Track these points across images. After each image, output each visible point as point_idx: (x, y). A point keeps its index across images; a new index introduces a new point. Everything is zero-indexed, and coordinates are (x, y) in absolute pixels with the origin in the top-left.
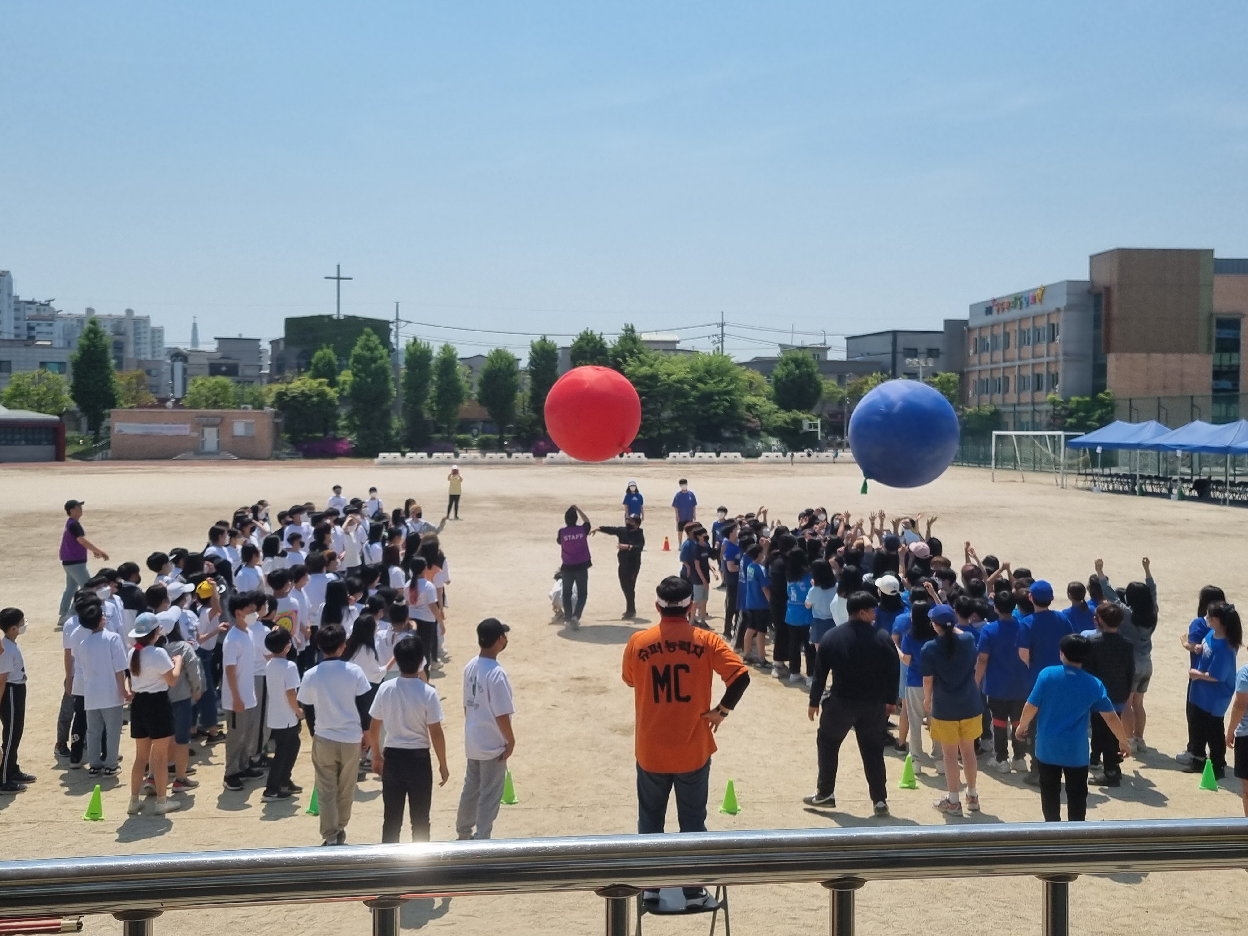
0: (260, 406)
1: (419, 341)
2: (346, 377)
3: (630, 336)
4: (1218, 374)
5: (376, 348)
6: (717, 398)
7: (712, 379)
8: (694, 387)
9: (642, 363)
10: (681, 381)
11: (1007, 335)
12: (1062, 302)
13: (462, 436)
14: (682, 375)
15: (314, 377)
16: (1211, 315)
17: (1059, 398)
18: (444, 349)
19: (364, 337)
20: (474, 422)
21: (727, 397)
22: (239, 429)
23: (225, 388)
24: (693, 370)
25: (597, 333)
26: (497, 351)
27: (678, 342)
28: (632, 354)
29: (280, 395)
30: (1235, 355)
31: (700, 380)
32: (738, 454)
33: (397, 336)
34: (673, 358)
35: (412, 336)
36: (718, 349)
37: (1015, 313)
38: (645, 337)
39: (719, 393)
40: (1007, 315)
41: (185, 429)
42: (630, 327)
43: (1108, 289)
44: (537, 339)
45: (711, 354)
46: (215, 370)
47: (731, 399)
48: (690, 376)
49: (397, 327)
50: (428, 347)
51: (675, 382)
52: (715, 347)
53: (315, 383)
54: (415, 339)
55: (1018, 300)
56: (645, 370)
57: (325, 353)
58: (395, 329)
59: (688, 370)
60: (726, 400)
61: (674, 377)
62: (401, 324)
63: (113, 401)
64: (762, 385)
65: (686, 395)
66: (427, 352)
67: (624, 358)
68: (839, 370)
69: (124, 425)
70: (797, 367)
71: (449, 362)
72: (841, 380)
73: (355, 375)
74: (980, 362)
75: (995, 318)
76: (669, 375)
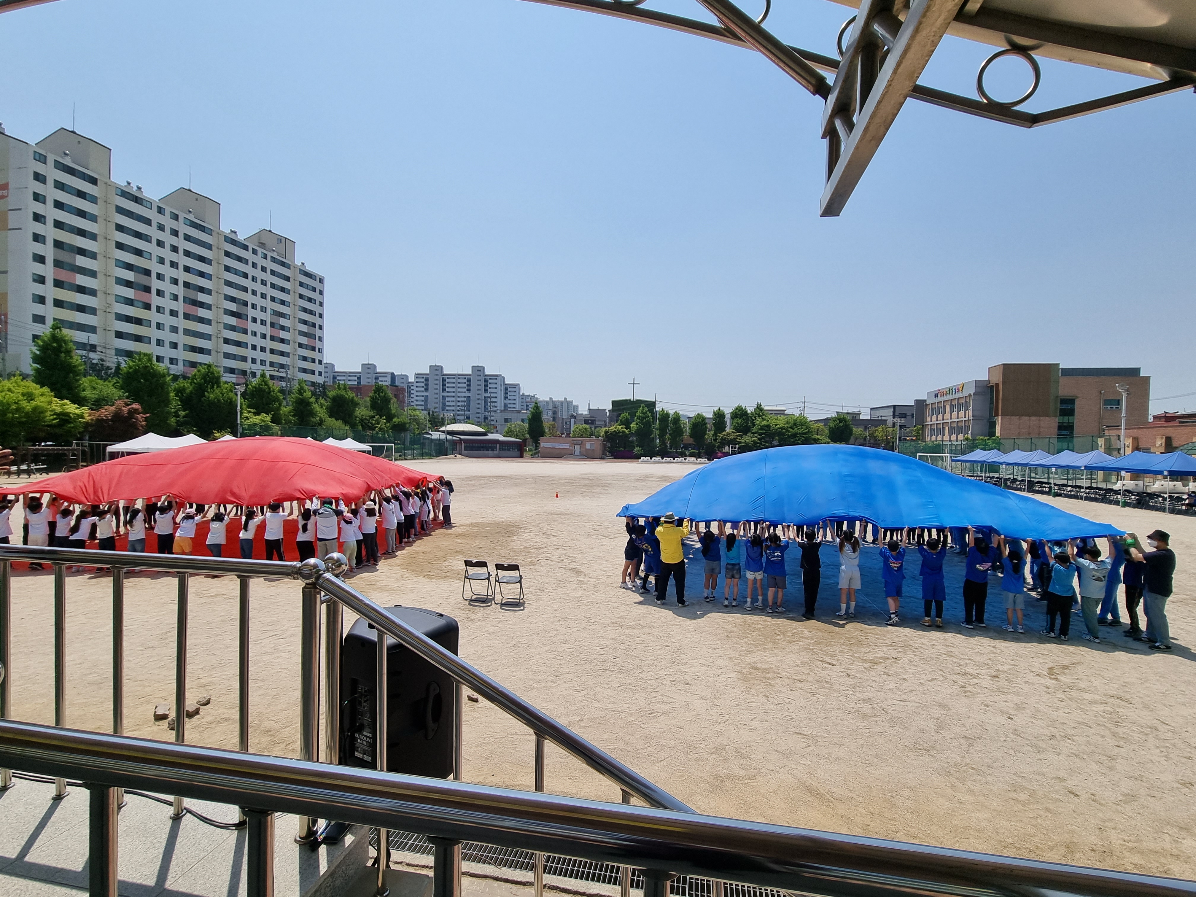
0: (598, 437)
1: (665, 410)
2: (633, 425)
3: (759, 408)
4: (1061, 427)
5: (646, 412)
8: (787, 431)
9: (764, 420)
10: (782, 428)
11: (944, 407)
12: (972, 392)
14: (782, 425)
16: (1057, 397)
17: (970, 437)
19: (641, 408)
20: (688, 445)
22: (588, 446)
23: (585, 429)
24: (787, 423)
25: (743, 407)
26: (699, 414)
27: (783, 410)
28: (759, 416)
29: (606, 432)
30: (1071, 418)
33: (655, 408)
34: (779, 418)
35: (662, 408)
38: (766, 408)
40: (945, 398)
41: (567, 446)
42: (759, 404)
43: (997, 384)
44: (716, 409)
45: (798, 416)
46: (586, 422)
48: (786, 426)
50: (669, 412)
51: (779, 428)
52: (800, 413)
55: (950, 390)
56: (764, 423)
57: (625, 415)
58: (655, 405)
61: (778, 426)
62: (658, 403)
63: (542, 434)
64: (823, 430)
65: (783, 434)
66: (668, 415)
67: (755, 417)
68: (865, 424)
69: (545, 444)
70: (840, 422)
71: (677, 419)
72: (865, 428)
73: (637, 424)
74: (931, 420)
75: (939, 399)
76: (776, 425)
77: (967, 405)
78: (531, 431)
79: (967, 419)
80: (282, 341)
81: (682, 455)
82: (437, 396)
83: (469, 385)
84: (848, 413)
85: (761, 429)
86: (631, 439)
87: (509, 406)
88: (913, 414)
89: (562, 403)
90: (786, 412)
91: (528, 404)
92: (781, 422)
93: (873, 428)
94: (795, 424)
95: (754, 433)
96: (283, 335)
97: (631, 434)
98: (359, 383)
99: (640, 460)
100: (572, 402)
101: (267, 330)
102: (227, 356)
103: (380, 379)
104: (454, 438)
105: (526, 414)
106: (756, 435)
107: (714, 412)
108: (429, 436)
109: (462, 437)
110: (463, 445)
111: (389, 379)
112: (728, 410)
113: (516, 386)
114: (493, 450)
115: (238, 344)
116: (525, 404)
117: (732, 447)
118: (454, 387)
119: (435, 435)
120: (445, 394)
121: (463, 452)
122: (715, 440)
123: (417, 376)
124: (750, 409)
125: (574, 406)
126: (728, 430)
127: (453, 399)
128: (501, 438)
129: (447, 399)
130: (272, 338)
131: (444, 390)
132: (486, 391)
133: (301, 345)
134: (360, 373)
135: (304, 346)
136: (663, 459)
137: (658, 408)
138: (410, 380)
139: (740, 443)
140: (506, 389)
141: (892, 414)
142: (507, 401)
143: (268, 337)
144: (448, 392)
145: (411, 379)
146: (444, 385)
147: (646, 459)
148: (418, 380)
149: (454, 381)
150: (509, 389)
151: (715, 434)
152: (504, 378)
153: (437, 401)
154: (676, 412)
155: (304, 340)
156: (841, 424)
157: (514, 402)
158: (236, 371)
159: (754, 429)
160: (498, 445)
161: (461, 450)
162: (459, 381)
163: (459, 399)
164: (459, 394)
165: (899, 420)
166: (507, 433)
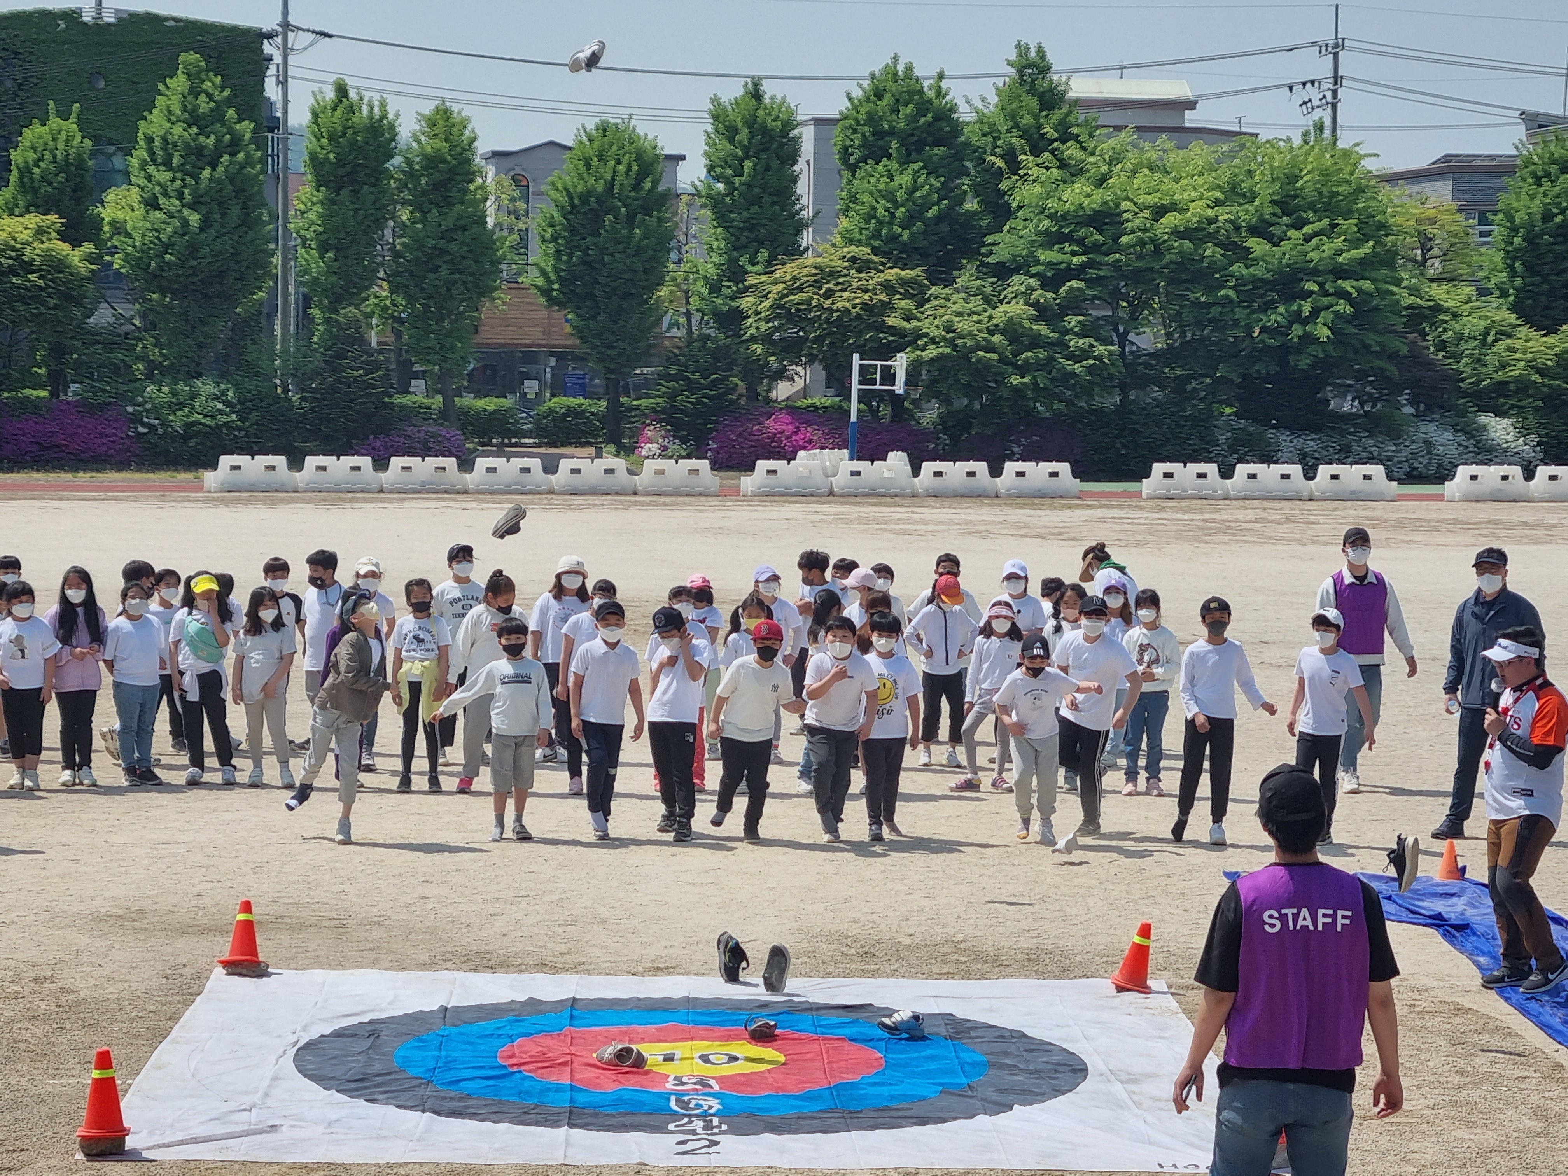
1: (353, 94)
2: (122, 209)
3: (1034, 81)
5: (216, 117)
6: (1311, 286)
7: (1298, 225)
8: (1235, 252)
9: (1071, 171)
13: (490, 404)
14: (1197, 211)
15: (21, 209)
18: (432, 123)
19: (179, 83)
20: (530, 356)
21: (1347, 285)
24: (1237, 194)
26: (604, 129)
27: (1191, 105)
28: (1037, 144)
32: (1377, 471)
33: (283, 82)
34: (1174, 157)
35: (333, 78)
36: (1320, 128)
42: (1033, 54)
45: (1297, 141)
47: (1359, 290)
49: (286, 51)
50: (384, 116)
51: (1178, 233)
52: (1309, 122)
53: (23, 229)
54: (342, 91)
56: (1077, 194)
57: (54, 132)
58: (278, 58)
59: (1218, 195)
60: (1343, 294)
61: (1172, 220)
62: (297, 40)
65: (1206, 278)
66: (379, 132)
67: (1011, 158)
73: (152, 204)
76: (1159, 212)
95: (1003, 272)
106: (1019, 283)
117: (866, 375)
122: (731, 319)
139: (914, 340)
151: (727, 278)
154: (442, 115)
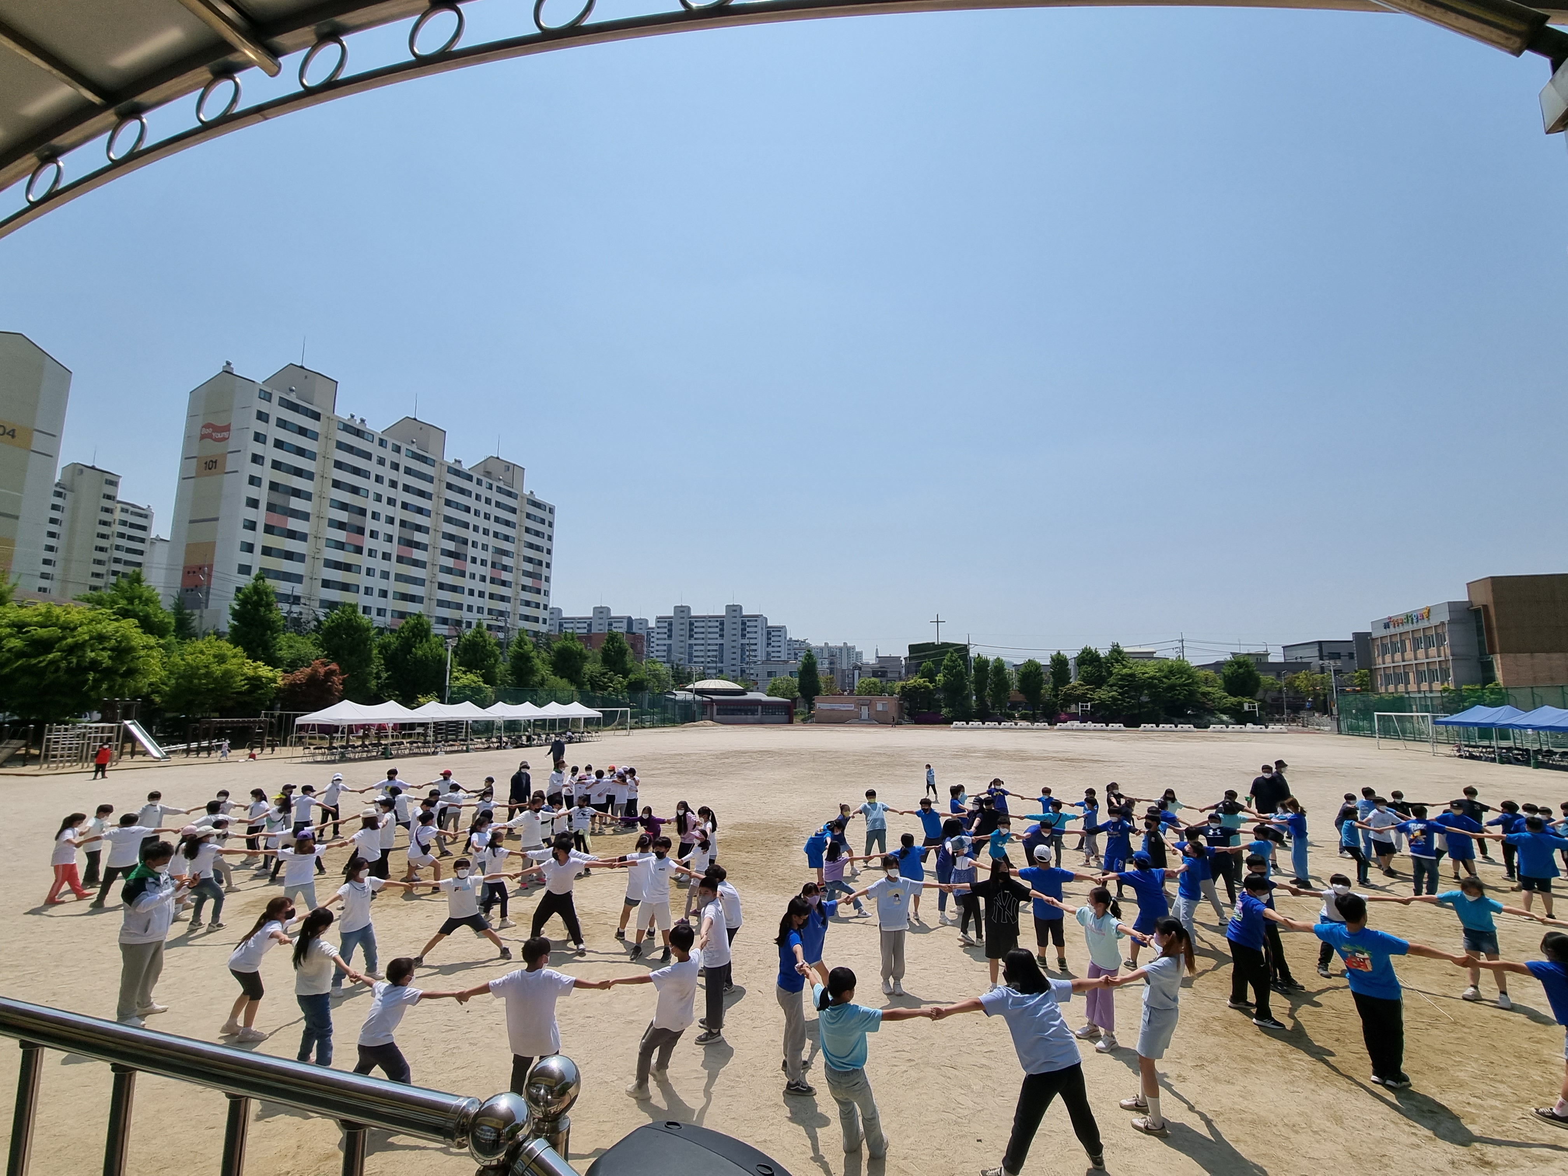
0: (891, 694)
1: (982, 655)
2: (939, 677)
5: (956, 660)
6: (1179, 688)
7: (1174, 676)
8: (1161, 681)
9: (1125, 667)
10: (1153, 678)
11: (1403, 642)
12: (1446, 618)
13: (1011, 712)
14: (1152, 673)
15: (921, 678)
17: (1452, 687)
19: (949, 654)
20: (1017, 703)
21: (1187, 688)
22: (880, 707)
23: (874, 683)
24: (1160, 670)
25: (1093, 648)
26: (1030, 660)
28: (1117, 661)
29: (903, 688)
31: (1165, 677)
32: (1192, 726)
33: (969, 654)
34: (1148, 663)
35: (978, 653)
36: (1180, 657)
37: (1409, 627)
38: (1126, 650)
39: (1180, 685)
40: (1401, 629)
41: (851, 707)
42: (1115, 644)
43: (1485, 607)
44: (1054, 653)
45: (1175, 660)
46: (875, 674)
47: (1190, 689)
48: (1158, 674)
49: (970, 648)
50: (987, 659)
51: (1148, 678)
52: (1177, 656)
53: (922, 681)
54: (980, 655)
55: (1409, 618)
56: (1125, 671)
57: (927, 664)
58: (968, 649)
60: (1187, 690)
62: (972, 646)
63: (817, 692)
64: (1215, 680)
65: (1155, 686)
66: (986, 662)
67: (1112, 664)
68: (1277, 669)
69: (821, 704)
70: (1240, 667)
71: (999, 667)
72: (1279, 676)
73: (944, 676)
74: (1384, 662)
75: (1392, 630)
76: (1144, 674)
77: (1441, 640)
78: (801, 688)
79: (1442, 658)
80: (504, 583)
81: (1011, 718)
82: (682, 644)
83: (722, 630)
84: (1249, 654)
85: (1120, 680)
86: (937, 696)
87: (773, 654)
88: (1353, 654)
89: (841, 649)
90: (1155, 655)
91: (797, 651)
92: (1151, 670)
93: (1290, 675)
94: (1171, 672)
95: (1111, 686)
96: (505, 576)
97: (937, 689)
98: (589, 631)
99: (952, 726)
100: (854, 648)
101: (487, 571)
102: (441, 603)
103: (614, 625)
104: (705, 699)
105: (796, 665)
106: (1115, 688)
107: (1052, 658)
108: (673, 697)
109: (714, 697)
110: (715, 707)
111: (625, 625)
112: (1071, 654)
113: (780, 629)
114: (753, 714)
115: (454, 589)
116: (792, 652)
117: (1082, 706)
118: (703, 633)
119: (681, 695)
120: (693, 642)
121: (716, 717)
122: (1056, 696)
123: (659, 619)
124: (1103, 653)
125: (857, 653)
126: (1074, 682)
127: (702, 648)
128: (764, 698)
129: (695, 648)
130: (493, 581)
131: (691, 636)
132: (743, 636)
133: (524, 588)
134: (590, 618)
135: (527, 589)
136: (984, 723)
137: (973, 654)
138: (650, 626)
139: (1092, 699)
140: (769, 633)
141: (1317, 654)
142: (770, 649)
143: (488, 579)
144: (696, 639)
145: (652, 624)
146: (691, 630)
147: (960, 724)
148: (660, 625)
149: (703, 624)
150: (773, 633)
151: (1055, 688)
152: (766, 619)
153: (682, 650)
154: (998, 659)
155: (528, 582)
156: (1241, 671)
157: (778, 649)
158: (450, 622)
159: (1112, 680)
160: (760, 707)
161: (712, 714)
162: (710, 624)
163: (709, 648)
164: (710, 642)
165: (1332, 662)
166: (771, 690)
